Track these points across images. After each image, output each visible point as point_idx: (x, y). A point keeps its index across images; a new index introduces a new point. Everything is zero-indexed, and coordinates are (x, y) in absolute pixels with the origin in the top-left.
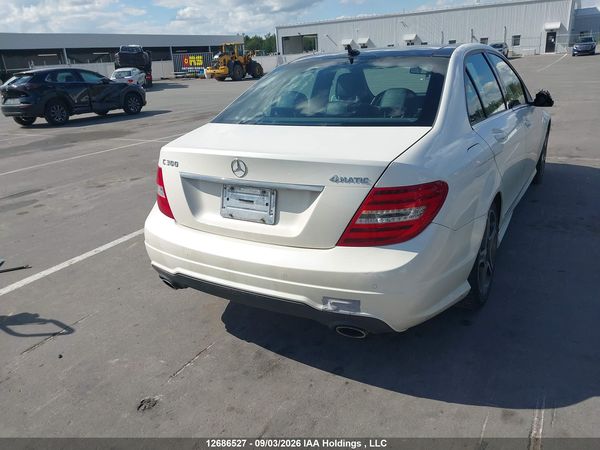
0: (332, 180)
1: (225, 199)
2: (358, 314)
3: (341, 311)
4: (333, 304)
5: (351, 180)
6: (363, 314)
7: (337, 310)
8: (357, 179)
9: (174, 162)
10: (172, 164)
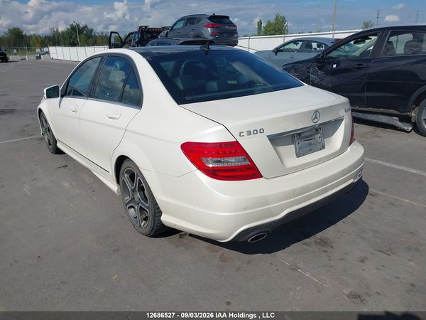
1: (297, 144)
9: (256, 130)
10: (256, 132)
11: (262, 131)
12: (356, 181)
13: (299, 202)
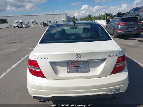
0: (108, 56)
1: (69, 67)
2: (119, 92)
3: (115, 93)
4: (113, 91)
5: (113, 56)
6: (120, 92)
7: (114, 93)
8: (115, 55)
9: (45, 58)
10: (44, 58)
11: (47, 58)
12: (109, 93)
13: (59, 93)
